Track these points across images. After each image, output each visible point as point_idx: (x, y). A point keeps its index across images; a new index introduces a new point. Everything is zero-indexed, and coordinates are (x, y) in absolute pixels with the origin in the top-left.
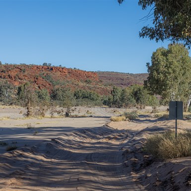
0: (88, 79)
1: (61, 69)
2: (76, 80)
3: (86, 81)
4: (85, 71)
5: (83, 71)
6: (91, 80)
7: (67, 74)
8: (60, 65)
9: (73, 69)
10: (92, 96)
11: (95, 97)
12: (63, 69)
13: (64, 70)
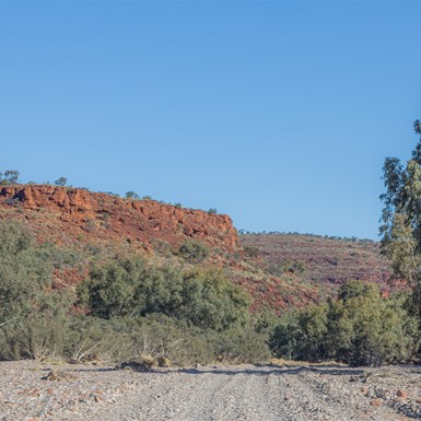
0: (190, 242)
1: (61, 198)
2: (136, 244)
3: (183, 250)
4: (177, 207)
5: (168, 207)
6: (203, 244)
7: (92, 216)
8: (63, 180)
9: (122, 196)
10: (197, 296)
11: (218, 304)
12: (71, 192)
13: (77, 201)
